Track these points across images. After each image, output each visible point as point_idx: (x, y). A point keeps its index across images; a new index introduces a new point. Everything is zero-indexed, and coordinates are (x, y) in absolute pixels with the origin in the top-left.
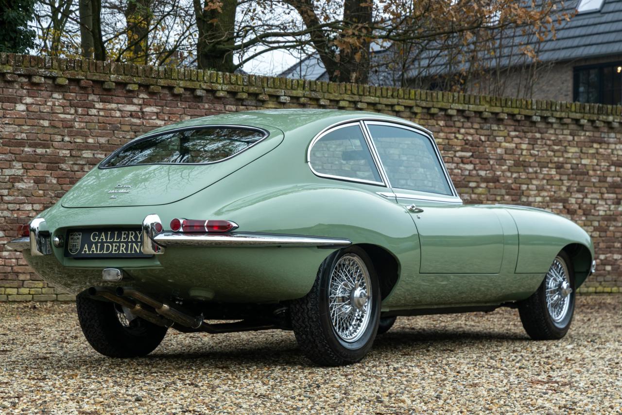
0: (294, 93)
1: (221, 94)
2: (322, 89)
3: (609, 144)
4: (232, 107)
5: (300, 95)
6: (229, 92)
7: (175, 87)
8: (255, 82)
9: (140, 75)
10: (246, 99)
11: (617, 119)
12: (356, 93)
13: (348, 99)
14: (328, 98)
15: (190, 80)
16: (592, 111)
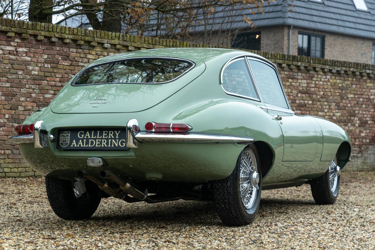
0: (113, 42)
1: (68, 41)
2: (130, 40)
3: (298, 79)
4: (74, 49)
5: (117, 43)
6: (72, 40)
7: (38, 35)
8: (89, 34)
9: (16, 26)
10: (83, 45)
11: (303, 64)
12: (151, 43)
13: (146, 47)
14: (134, 46)
15: (48, 31)
16: (289, 59)
